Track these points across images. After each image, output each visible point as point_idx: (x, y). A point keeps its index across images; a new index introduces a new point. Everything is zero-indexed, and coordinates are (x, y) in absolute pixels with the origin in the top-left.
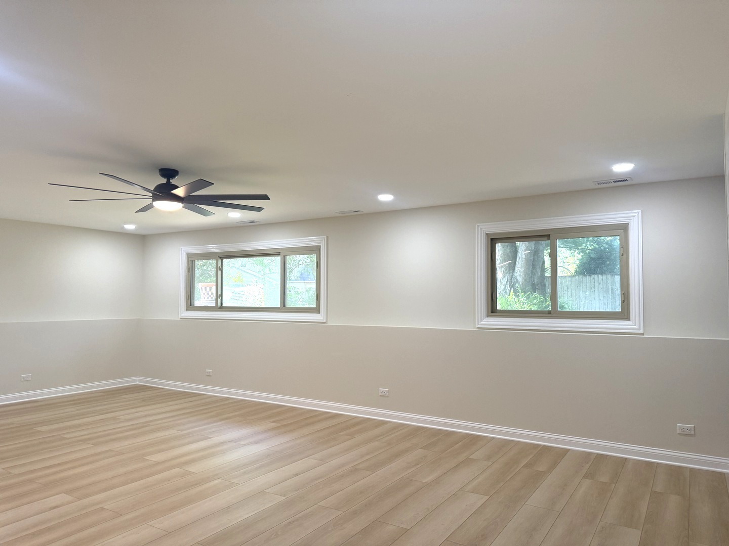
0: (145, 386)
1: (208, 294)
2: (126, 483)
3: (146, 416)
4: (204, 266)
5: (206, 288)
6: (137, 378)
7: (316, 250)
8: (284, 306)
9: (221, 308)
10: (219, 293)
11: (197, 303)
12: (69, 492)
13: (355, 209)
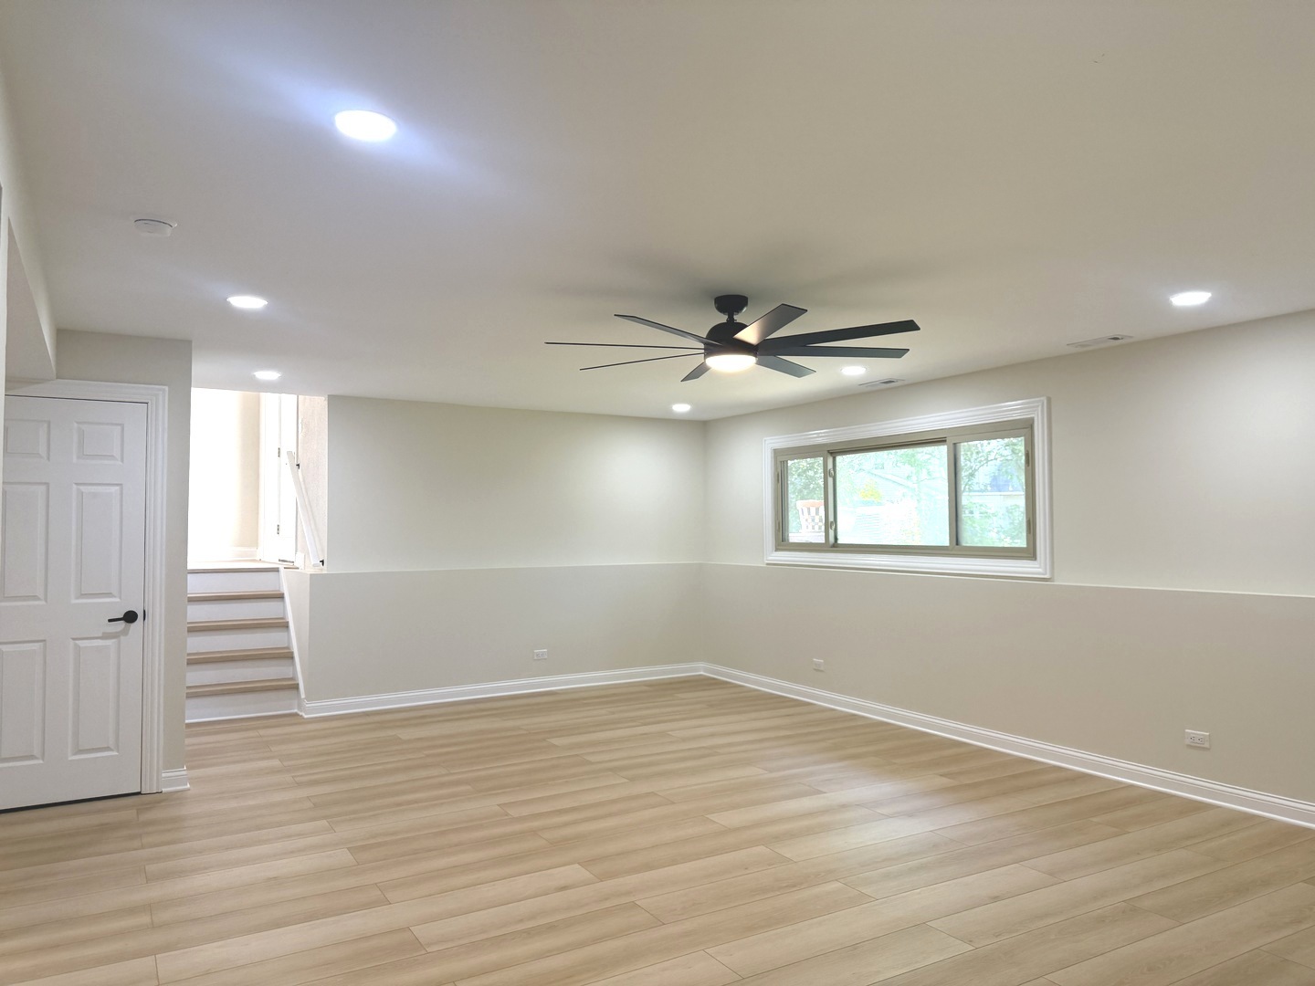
0: (714, 679)
1: (813, 520)
2: (674, 862)
3: (712, 735)
4: (808, 470)
5: (809, 509)
6: (701, 665)
7: (1023, 428)
8: (957, 544)
9: (835, 546)
10: (831, 519)
11: (794, 537)
12: (585, 863)
13: (1112, 335)
